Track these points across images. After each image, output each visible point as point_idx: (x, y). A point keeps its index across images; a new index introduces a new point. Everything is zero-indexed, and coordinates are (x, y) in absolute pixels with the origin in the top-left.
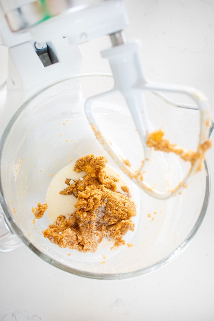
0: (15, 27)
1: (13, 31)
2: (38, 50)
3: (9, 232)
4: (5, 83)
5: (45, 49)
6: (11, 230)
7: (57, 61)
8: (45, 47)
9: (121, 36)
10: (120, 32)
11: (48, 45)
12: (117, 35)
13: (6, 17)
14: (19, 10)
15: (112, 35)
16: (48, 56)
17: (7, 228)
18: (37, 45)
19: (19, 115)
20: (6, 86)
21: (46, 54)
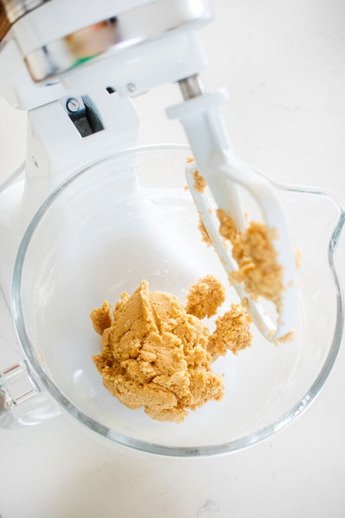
0: (40, 74)
1: (37, 81)
2: (72, 113)
3: (34, 389)
4: (23, 166)
5: (82, 111)
6: (38, 387)
7: (101, 128)
8: (82, 107)
9: (197, 84)
10: (195, 77)
11: (87, 105)
12: (191, 82)
13: (26, 60)
14: (45, 49)
15: (183, 82)
16: (87, 122)
17: (32, 383)
18: (70, 105)
19: (44, 212)
20: (24, 172)
21: (84, 119)
